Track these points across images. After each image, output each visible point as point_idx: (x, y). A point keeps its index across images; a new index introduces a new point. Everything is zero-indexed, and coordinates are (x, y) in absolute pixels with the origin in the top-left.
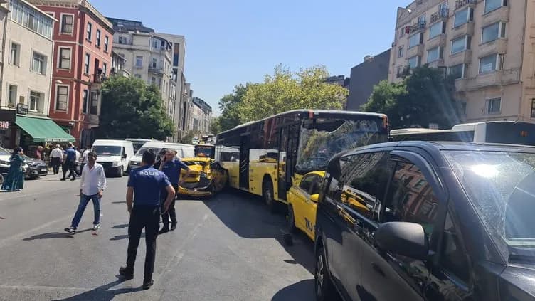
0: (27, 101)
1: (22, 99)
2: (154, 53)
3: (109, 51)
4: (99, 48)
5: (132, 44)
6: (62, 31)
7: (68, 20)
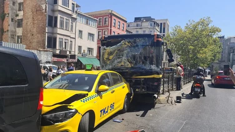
0: (86, 52)
1: (84, 51)
2: (151, 28)
3: (125, 30)
4: (120, 29)
5: (141, 26)
6: (105, 24)
7: (107, 20)
